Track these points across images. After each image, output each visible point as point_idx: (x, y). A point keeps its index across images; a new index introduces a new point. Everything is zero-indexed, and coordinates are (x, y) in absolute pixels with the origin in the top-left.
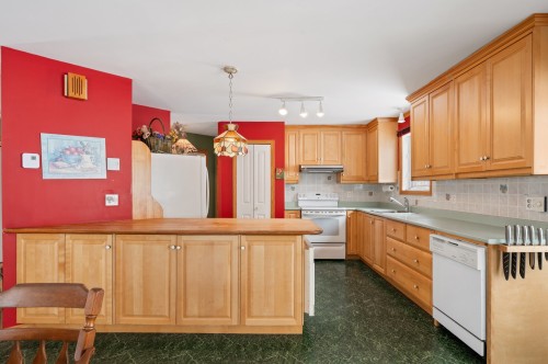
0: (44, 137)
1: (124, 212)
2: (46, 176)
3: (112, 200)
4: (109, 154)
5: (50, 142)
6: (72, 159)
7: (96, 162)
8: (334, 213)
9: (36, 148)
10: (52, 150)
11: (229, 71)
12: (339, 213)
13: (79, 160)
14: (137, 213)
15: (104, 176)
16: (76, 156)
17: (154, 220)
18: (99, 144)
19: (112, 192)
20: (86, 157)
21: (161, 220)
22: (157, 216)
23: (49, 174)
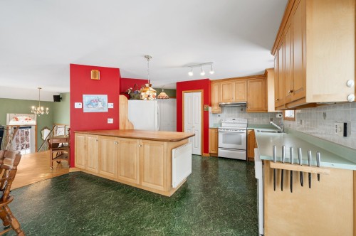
0: (84, 96)
1: (115, 126)
2: (85, 111)
3: (111, 121)
4: (109, 102)
5: (86, 98)
6: (94, 104)
7: (104, 105)
8: (238, 131)
9: (81, 100)
10: (87, 101)
11: (147, 57)
12: (242, 131)
13: (97, 105)
14: (121, 127)
15: (107, 111)
16: (96, 103)
17: (130, 131)
18: (104, 97)
19: (110, 118)
20: (100, 103)
21: (132, 131)
22: (131, 128)
23: (85, 110)
